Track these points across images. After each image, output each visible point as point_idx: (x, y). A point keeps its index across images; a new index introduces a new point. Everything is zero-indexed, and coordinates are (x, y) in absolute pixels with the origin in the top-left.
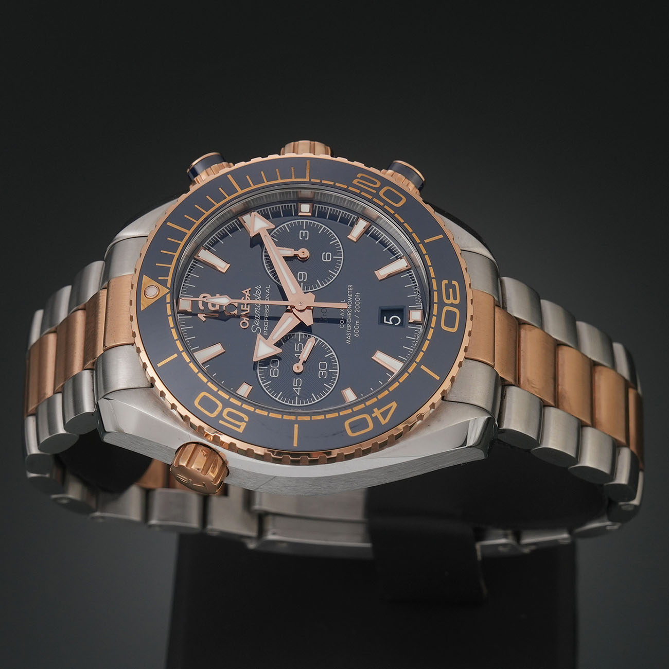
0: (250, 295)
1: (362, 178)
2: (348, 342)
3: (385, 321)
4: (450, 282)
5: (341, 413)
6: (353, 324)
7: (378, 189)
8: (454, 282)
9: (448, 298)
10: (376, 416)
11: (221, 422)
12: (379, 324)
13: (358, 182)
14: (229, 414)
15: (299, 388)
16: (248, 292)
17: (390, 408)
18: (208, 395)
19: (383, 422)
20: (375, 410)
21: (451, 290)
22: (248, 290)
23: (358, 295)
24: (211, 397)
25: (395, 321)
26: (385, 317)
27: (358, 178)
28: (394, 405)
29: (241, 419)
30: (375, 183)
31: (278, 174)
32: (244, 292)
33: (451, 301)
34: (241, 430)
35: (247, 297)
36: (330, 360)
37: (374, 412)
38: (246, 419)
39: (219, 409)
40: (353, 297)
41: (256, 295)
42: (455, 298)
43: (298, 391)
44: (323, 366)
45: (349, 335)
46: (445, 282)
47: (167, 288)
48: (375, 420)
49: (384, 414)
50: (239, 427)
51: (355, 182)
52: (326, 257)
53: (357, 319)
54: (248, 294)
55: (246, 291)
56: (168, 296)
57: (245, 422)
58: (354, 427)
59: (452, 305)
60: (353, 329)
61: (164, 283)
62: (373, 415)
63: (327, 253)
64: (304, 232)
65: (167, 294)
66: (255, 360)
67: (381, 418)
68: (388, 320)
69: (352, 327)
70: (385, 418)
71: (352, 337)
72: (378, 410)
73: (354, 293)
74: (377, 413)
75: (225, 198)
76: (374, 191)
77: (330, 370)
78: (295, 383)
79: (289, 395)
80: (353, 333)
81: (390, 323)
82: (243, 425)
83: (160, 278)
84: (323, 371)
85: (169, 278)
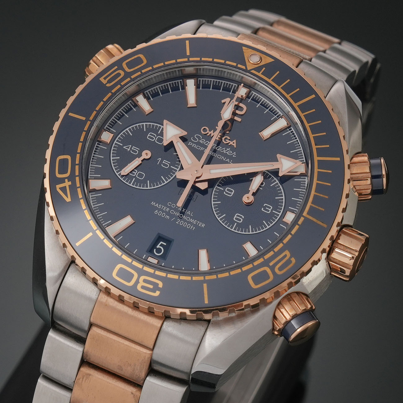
0: (229, 144)
1: (289, 262)
2: (153, 203)
3: (161, 242)
4: (159, 289)
5: (78, 155)
6: (168, 213)
7: (272, 268)
8: (157, 293)
9: (145, 281)
10: (65, 182)
11: (116, 67)
12: (159, 233)
13: (285, 256)
14: (119, 75)
15: (129, 150)
17: (67, 196)
18: (142, 65)
19: (58, 187)
20: (70, 183)
21: (151, 287)
22: (235, 145)
24: (139, 66)
25: (159, 251)
26: (165, 244)
27: (291, 257)
28: (68, 199)
29: (109, 82)
30: (280, 269)
31: (322, 195)
32: (235, 141)
33: (141, 283)
34: (102, 79)
35: (228, 141)
36: (144, 182)
37: (68, 181)
38: (108, 85)
39: (127, 69)
40: (192, 224)
41: (228, 150)
42: (143, 287)
43: (128, 148)
44: (140, 175)
45: (159, 206)
46: (161, 285)
47: (252, 70)
49: (64, 189)
50: (105, 79)
51: (287, 253)
52: (239, 218)
53: (171, 218)
54: (231, 143)
55: (235, 143)
56: (244, 67)
57: (106, 84)
58: (64, 162)
59: (137, 282)
60: (163, 211)
61: (258, 69)
62: (66, 180)
63: (242, 220)
64: (270, 210)
65: (246, 67)
66: (165, 122)
67: (62, 185)
68: (162, 245)
69: (165, 212)
70: (60, 188)
71: (156, 208)
72: (69, 186)
73: (196, 225)
74: (67, 184)
75: (316, 145)
76: (271, 264)
77: (134, 179)
78: (135, 149)
79: (126, 140)
80: (159, 210)
81: (158, 246)
82: (104, 82)
83: (264, 69)
84: (137, 174)
85: (260, 74)
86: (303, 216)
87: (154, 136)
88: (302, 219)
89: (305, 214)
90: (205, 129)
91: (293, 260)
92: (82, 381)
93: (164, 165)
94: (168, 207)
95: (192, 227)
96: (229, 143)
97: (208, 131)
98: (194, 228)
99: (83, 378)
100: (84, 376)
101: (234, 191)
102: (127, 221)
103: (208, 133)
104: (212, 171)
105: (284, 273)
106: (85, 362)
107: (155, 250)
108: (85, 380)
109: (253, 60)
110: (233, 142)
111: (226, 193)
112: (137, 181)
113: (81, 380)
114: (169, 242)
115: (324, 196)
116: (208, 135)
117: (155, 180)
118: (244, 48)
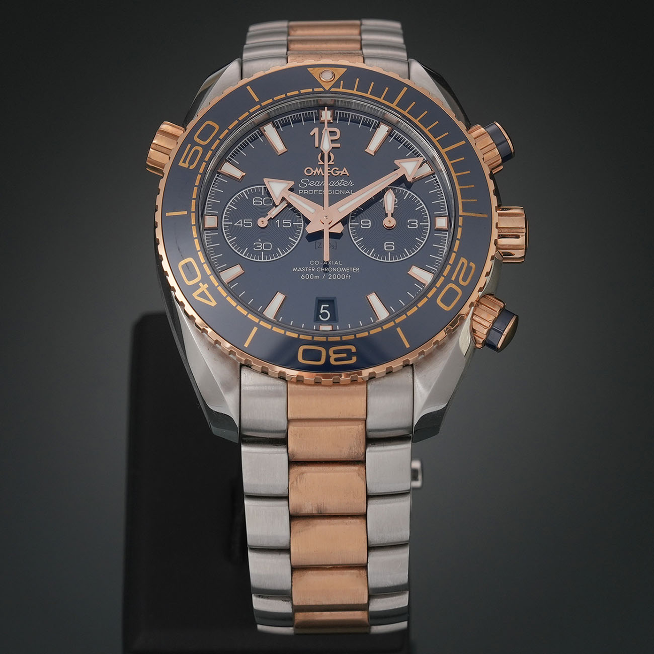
1: (469, 268)
2: (295, 269)
3: (323, 306)
4: (354, 354)
5: (200, 253)
6: (315, 273)
7: (456, 282)
8: (354, 359)
9: (335, 352)
10: (200, 287)
11: (189, 145)
12: (317, 298)
13: (463, 263)
14: (197, 152)
15: (241, 225)
16: (345, 173)
17: (210, 300)
18: (216, 131)
19: (195, 295)
20: (206, 286)
21: (345, 355)
22: (347, 173)
23: (348, 277)
24: (214, 134)
25: (325, 315)
26: (328, 306)
27: (468, 264)
28: (213, 303)
29: (191, 163)
30: (464, 279)
31: (467, 187)
32: (345, 169)
33: (333, 356)
34: (181, 164)
35: (339, 172)
36: (274, 252)
37: (204, 285)
38: (192, 167)
39: (202, 143)
40: (345, 273)
41: (343, 182)
42: (336, 360)
43: (240, 223)
44: (267, 246)
45: (302, 270)
46: (354, 349)
47: (330, 88)
48: (196, 287)
49: (203, 295)
50: (184, 162)
51: (463, 260)
52: (389, 246)
53: (321, 277)
54: (342, 173)
55: (346, 171)
56: (321, 89)
57: (189, 167)
58: (188, 266)
59: (328, 357)
60: (310, 273)
61: (337, 85)
62: (201, 284)
63: (394, 247)
64: (416, 224)
65: (324, 88)
66: (266, 180)
67: (199, 292)
68: (324, 308)
69: (312, 272)
70: (199, 295)
71: (301, 273)
72: (207, 289)
73: (350, 273)
74: (204, 287)
75: (435, 138)
76: (453, 278)
77: (262, 253)
78: (247, 221)
79: (233, 216)
80: (305, 273)
81: (322, 311)
82: (186, 165)
83: (342, 82)
84: (262, 246)
85: (341, 90)
86: (461, 216)
87: (260, 200)
88: (461, 219)
89: (461, 213)
90: (308, 169)
91: (472, 264)
92: (297, 483)
93: (285, 225)
94: (312, 266)
95: (347, 276)
96: (340, 173)
97: (313, 171)
98: (350, 276)
99: (297, 481)
100: (297, 477)
101: (370, 221)
102: (279, 298)
103: (314, 173)
104: (341, 209)
105: (469, 283)
106: (293, 463)
107: (320, 316)
108: (300, 481)
109: (326, 77)
110: (343, 171)
111: (363, 226)
112: (266, 253)
113: (295, 483)
114: (331, 302)
115: (470, 186)
116: (314, 174)
117: (285, 244)
118: (308, 69)
